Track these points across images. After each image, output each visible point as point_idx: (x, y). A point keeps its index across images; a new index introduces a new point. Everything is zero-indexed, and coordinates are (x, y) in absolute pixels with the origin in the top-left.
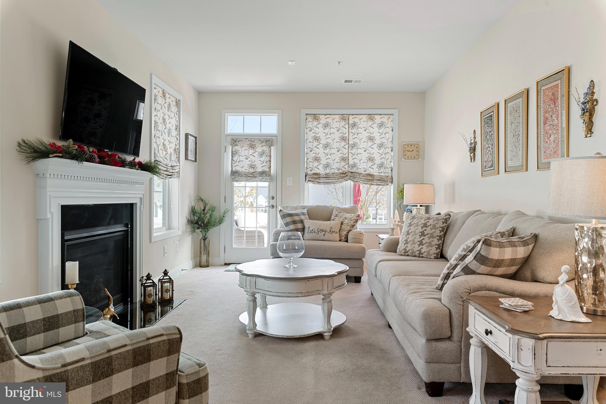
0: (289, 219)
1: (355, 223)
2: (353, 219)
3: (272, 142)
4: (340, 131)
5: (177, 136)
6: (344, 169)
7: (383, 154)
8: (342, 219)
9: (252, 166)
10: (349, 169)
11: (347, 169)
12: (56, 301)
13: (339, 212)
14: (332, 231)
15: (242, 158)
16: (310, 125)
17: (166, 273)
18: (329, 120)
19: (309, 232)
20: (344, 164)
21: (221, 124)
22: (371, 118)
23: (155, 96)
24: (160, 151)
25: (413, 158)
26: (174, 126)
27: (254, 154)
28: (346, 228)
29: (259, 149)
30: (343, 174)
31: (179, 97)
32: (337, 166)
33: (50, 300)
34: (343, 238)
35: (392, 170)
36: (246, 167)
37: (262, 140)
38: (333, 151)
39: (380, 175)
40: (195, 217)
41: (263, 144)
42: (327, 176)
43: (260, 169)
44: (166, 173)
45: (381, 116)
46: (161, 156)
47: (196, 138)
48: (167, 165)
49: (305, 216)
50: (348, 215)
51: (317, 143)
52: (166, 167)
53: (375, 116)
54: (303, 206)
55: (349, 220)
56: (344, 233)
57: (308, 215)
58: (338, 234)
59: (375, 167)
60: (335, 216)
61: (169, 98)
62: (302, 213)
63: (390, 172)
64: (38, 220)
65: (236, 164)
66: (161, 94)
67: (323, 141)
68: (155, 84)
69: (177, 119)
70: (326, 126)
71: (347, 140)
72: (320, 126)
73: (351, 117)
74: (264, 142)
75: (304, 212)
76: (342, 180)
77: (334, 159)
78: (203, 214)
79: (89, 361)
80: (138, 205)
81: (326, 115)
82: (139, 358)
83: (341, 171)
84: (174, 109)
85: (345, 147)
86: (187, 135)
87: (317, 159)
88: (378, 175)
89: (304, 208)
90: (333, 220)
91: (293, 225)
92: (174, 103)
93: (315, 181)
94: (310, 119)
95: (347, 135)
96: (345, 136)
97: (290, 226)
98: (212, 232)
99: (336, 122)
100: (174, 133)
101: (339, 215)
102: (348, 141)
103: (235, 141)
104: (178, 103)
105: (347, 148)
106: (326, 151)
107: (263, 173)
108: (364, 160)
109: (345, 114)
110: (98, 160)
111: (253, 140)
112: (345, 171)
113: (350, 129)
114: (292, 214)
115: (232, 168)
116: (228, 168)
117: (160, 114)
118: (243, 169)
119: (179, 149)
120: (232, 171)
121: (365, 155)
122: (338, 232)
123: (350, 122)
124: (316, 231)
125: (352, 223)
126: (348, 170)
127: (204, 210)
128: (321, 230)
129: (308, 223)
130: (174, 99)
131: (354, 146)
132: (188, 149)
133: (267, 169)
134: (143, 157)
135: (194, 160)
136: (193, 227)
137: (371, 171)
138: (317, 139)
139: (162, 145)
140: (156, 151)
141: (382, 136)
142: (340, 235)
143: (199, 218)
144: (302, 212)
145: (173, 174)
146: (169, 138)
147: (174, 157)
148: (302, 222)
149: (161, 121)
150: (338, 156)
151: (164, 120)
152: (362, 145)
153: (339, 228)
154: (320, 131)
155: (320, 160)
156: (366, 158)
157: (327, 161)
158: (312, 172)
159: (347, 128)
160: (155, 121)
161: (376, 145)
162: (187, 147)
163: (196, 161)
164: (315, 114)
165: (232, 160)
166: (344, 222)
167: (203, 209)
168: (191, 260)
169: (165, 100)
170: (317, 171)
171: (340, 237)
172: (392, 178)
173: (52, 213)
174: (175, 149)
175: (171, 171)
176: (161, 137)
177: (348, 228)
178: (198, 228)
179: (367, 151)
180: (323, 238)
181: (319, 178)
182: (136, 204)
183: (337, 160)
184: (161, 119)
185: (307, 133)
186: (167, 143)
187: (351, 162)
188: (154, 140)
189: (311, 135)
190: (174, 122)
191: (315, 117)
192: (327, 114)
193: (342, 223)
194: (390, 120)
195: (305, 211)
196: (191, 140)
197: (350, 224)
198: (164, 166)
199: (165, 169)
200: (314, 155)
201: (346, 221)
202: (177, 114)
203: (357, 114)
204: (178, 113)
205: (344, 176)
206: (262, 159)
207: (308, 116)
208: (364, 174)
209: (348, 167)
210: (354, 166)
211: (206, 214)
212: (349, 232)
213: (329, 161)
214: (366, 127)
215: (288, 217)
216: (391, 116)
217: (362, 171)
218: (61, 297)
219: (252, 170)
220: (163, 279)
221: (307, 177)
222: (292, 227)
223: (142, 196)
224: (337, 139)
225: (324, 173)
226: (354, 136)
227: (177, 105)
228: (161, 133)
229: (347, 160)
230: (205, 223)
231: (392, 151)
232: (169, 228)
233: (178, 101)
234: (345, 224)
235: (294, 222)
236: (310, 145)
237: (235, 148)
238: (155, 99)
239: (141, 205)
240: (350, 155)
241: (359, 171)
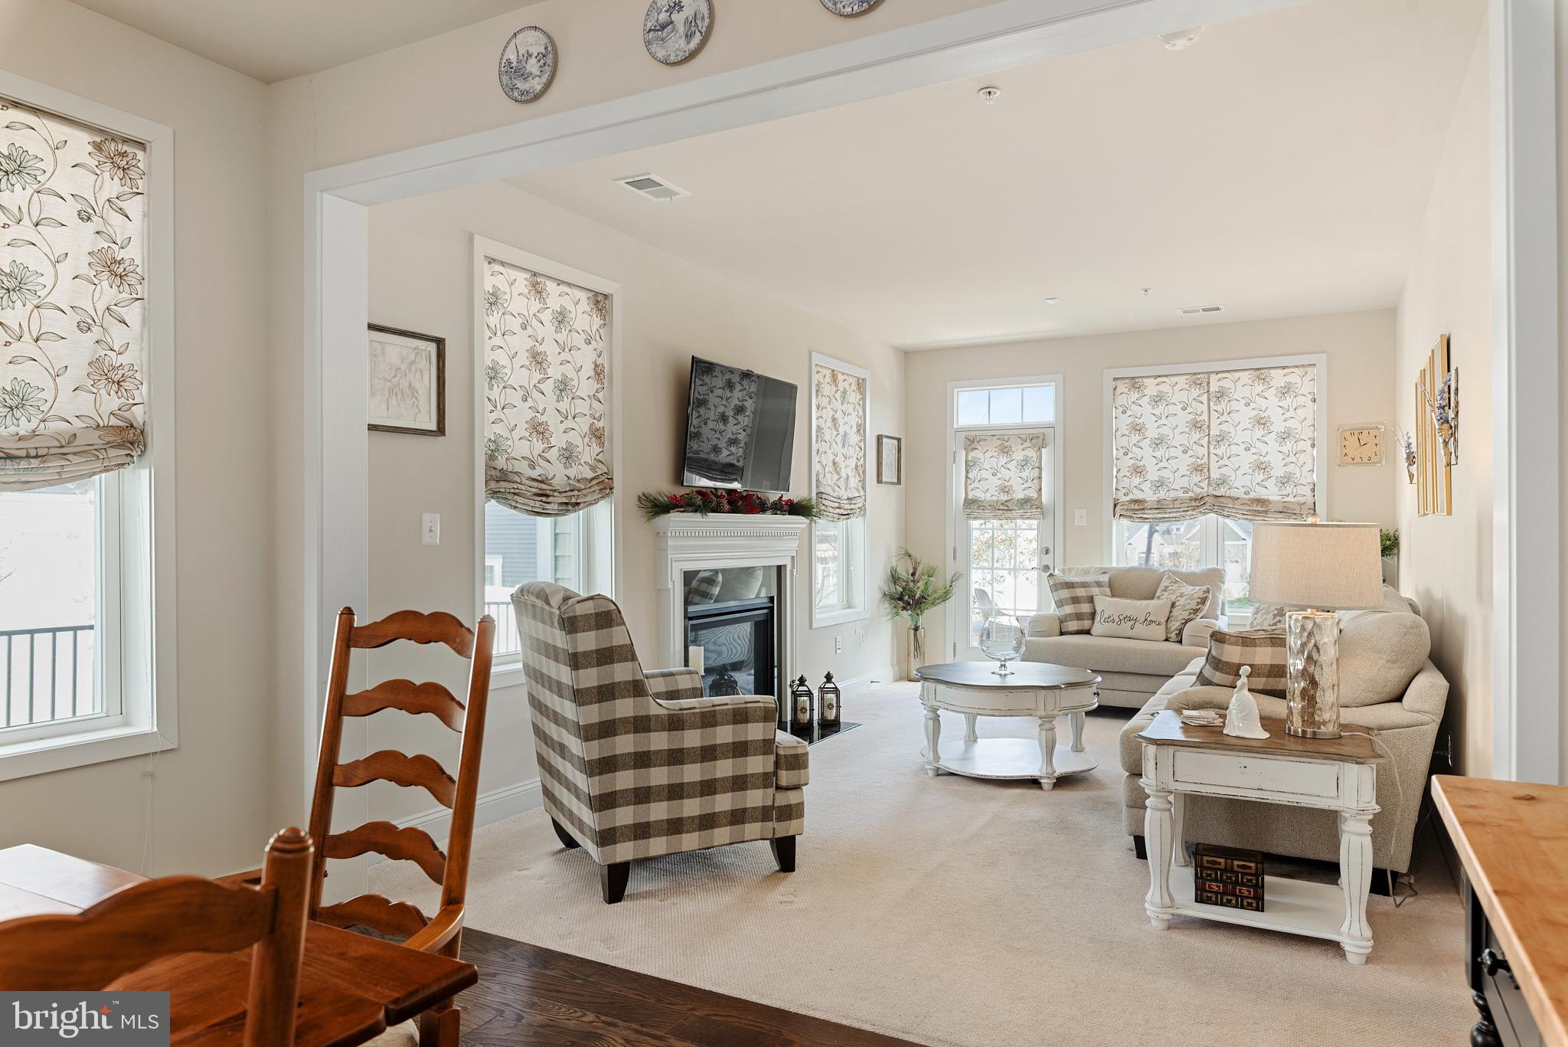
0: (1065, 594)
1: (1200, 605)
2: (1196, 596)
3: (1043, 440)
4: (1189, 410)
5: (860, 444)
6: (1198, 490)
7: (1291, 455)
8: (1173, 598)
9: (1005, 489)
10: (1211, 488)
11: (1205, 489)
12: (677, 677)
13: (1172, 582)
14: (1149, 620)
15: (984, 474)
16: (1121, 400)
17: (829, 678)
18: (1164, 388)
19: (1102, 620)
20: (1200, 479)
21: (946, 410)
22: (1261, 376)
23: (818, 385)
24: (828, 476)
25: (1365, 460)
26: (855, 427)
27: (1008, 466)
28: (1181, 614)
29: (1019, 455)
30: (1196, 500)
31: (862, 374)
32: (1181, 482)
33: (672, 674)
34: (1173, 636)
35: (1313, 490)
36: (993, 491)
37: (1024, 437)
38: (1173, 452)
39: (1283, 500)
40: (898, 587)
41: (1028, 444)
42: (1160, 506)
43: (1019, 495)
44: (838, 511)
45: (1286, 371)
46: (829, 483)
47: (899, 440)
48: (839, 498)
49: (1101, 588)
50: (1188, 589)
51: (1137, 438)
52: (838, 501)
53: (1271, 371)
54: (1101, 568)
55: (1187, 599)
56: (1175, 625)
57: (1110, 586)
58: (1163, 627)
59: (1270, 483)
60: (1163, 590)
61: (845, 380)
62: (1096, 582)
63: (1309, 493)
64: (659, 590)
65: (973, 485)
66: (828, 379)
67: (1152, 433)
68: (816, 365)
69: (861, 413)
70: (1158, 400)
71: (1205, 427)
72: (1144, 401)
73: (1214, 378)
74: (1028, 440)
75: (1102, 580)
76: (1194, 513)
77: (1175, 469)
78: (914, 581)
79: (698, 710)
80: (789, 568)
81: (1156, 377)
82: (738, 718)
83: (1191, 494)
84: (853, 397)
85: (1200, 441)
86: (879, 438)
87: (1138, 470)
88: (1278, 502)
89: (1104, 573)
90: (1159, 598)
91: (1072, 606)
92: (854, 387)
93: (1134, 516)
94: (1122, 387)
95: (1205, 417)
96: (1201, 418)
97: (1066, 607)
98: (929, 616)
99: (1178, 391)
100: (854, 438)
101: (1170, 588)
102: (1207, 431)
103: (973, 440)
104: (861, 385)
105: (1206, 445)
106: (1158, 454)
107: (1026, 501)
108: (1245, 468)
109: (1199, 373)
110: (727, 507)
111: (1006, 438)
112: (1200, 493)
113: (1212, 404)
114: (1072, 583)
115: (966, 494)
116: (958, 495)
117: (828, 414)
118: (988, 495)
119: (864, 466)
120: (965, 499)
121: (1248, 458)
122: (1164, 623)
123: (1211, 390)
124: (1117, 619)
125: (1193, 605)
126: (1208, 492)
127: (913, 574)
128: (1127, 617)
129: (1105, 604)
130: (852, 380)
131: (1221, 438)
132: (882, 463)
133: (1034, 495)
134: (796, 492)
135: (895, 480)
136: (895, 607)
137: (1263, 494)
138: (1137, 428)
139: (831, 465)
140: (821, 476)
141: (1288, 415)
142: (1167, 628)
143: (904, 589)
144: (1097, 580)
145: (853, 511)
146: (844, 451)
147: (854, 482)
148: (1091, 600)
149: (829, 423)
150: (1184, 463)
151: (834, 420)
152: (1239, 436)
153: (1167, 615)
154: (1145, 412)
155: (1144, 473)
156: (1250, 466)
157: (1159, 473)
158: (1128, 498)
159: (1206, 402)
160: (818, 427)
161: (1273, 436)
162: (880, 460)
163: (899, 482)
164: (1133, 378)
165: (967, 477)
166: (1177, 604)
167: (912, 571)
168: (892, 665)
169: (837, 386)
170: (1140, 496)
171: (1167, 633)
172: (1313, 507)
173: (674, 582)
174: (857, 467)
175: (848, 507)
176: (829, 452)
177: (1185, 615)
178: (904, 608)
179: (1253, 450)
180: (1130, 633)
181: (1143, 509)
182: (785, 566)
183: (1184, 470)
184: (830, 420)
185: (1116, 418)
186: (840, 459)
187: (1215, 474)
188: (815, 458)
189: (1123, 422)
190: (853, 420)
191: (1135, 383)
192: (1159, 376)
193: (1173, 605)
194: (1306, 379)
195: (1105, 578)
196: (889, 446)
197: (1188, 607)
198: (835, 500)
199: (837, 505)
200: (1133, 462)
201: (1181, 602)
202: (859, 404)
203: (1228, 371)
204: (861, 402)
205: (1197, 504)
206: (1024, 475)
207: (1119, 383)
208: (1245, 499)
209: (1209, 484)
210: (1223, 481)
211: (918, 582)
212: (1186, 623)
213: (1163, 473)
214: (1250, 397)
215: (1064, 589)
216: (1309, 370)
217: (1238, 493)
218: (681, 674)
219: (1004, 497)
220: (824, 688)
221: (1118, 508)
222: (1069, 609)
223: (795, 554)
224: (1183, 427)
225: (1155, 499)
226: (1222, 419)
227: (859, 389)
228: (829, 444)
229: (1206, 470)
230: (917, 596)
231: (1313, 446)
232: (849, 606)
233: (861, 381)
234: (1180, 607)
235: (1075, 600)
236: (1124, 442)
237: (972, 454)
238: (817, 391)
239: (793, 567)
240: (1213, 458)
241: (1234, 493)
